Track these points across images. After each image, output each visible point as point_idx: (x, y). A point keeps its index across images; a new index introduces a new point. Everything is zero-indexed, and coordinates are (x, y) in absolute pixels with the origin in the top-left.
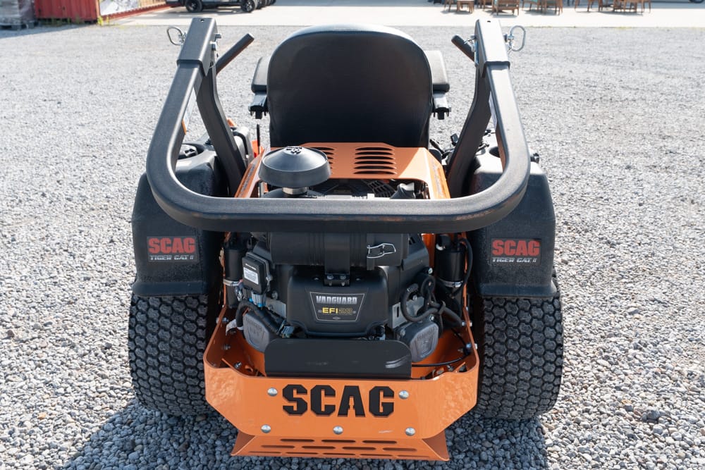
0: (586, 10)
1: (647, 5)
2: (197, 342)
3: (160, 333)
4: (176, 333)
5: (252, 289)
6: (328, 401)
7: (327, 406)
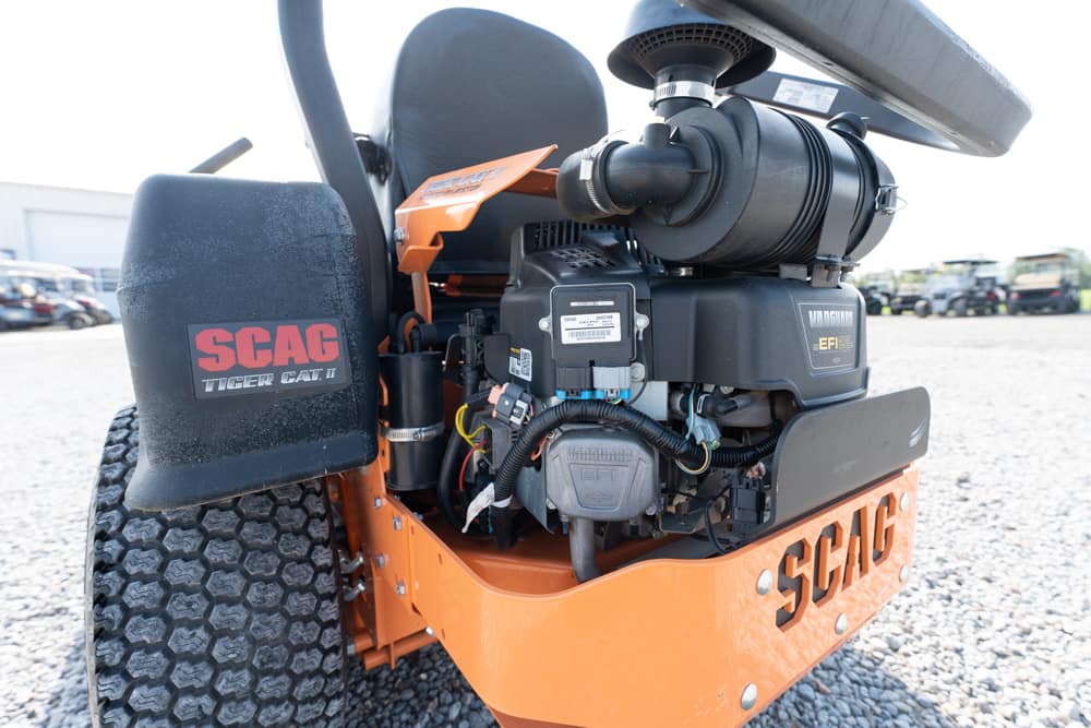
2: (318, 606)
3: (214, 617)
4: (264, 600)
5: (592, 364)
6: (835, 559)
7: (832, 573)
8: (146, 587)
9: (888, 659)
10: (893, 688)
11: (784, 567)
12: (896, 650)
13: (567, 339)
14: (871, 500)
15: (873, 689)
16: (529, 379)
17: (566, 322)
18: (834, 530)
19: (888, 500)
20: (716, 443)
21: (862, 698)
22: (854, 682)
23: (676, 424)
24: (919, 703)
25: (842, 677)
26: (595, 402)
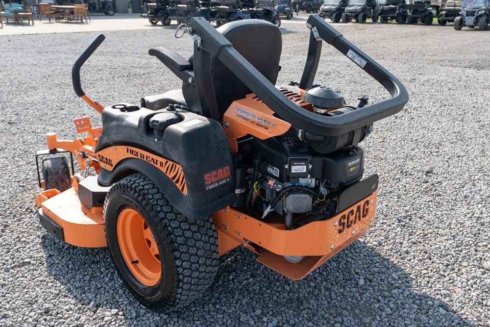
0: (48, 21)
1: (87, 17)
3: (197, 245)
5: (299, 177)
6: (352, 218)
7: (351, 221)
8: (181, 238)
9: (378, 248)
10: (377, 256)
11: (340, 221)
12: (381, 245)
13: (293, 171)
14: (362, 203)
15: (370, 257)
16: (278, 176)
17: (293, 168)
18: (352, 212)
19: (367, 202)
20: (326, 194)
21: (366, 260)
22: (364, 256)
23: (317, 188)
24: (384, 259)
25: (361, 255)
26: (299, 185)
